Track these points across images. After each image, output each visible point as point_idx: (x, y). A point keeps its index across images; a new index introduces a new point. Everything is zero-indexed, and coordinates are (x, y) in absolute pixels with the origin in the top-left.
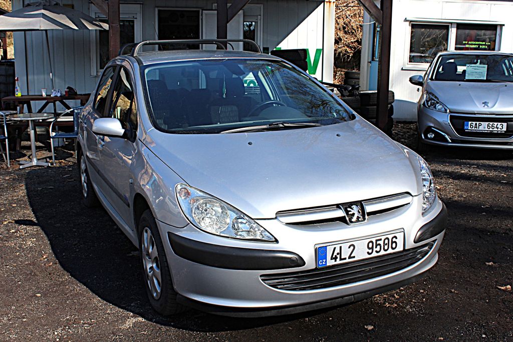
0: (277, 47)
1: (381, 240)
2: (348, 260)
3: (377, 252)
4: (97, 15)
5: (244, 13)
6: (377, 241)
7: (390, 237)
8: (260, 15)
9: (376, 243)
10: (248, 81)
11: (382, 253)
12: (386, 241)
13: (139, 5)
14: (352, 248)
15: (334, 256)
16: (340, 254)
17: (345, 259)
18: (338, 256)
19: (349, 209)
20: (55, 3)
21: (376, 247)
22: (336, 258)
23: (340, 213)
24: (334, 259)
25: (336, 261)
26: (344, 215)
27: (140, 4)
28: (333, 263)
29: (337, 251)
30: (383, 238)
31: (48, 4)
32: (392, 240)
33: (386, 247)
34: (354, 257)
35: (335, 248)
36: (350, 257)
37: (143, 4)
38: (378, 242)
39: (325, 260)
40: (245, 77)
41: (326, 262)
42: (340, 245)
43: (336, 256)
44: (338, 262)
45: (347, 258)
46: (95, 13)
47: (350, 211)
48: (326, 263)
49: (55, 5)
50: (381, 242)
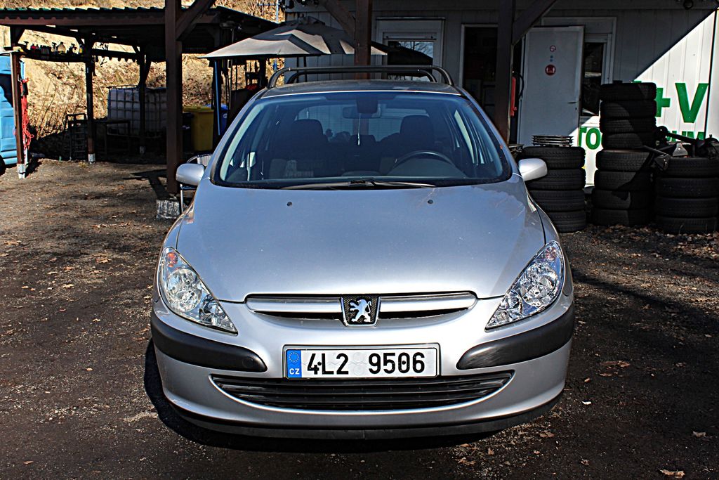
0: (636, 80)
1: (393, 354)
2: (335, 376)
3: (386, 371)
4: (386, 35)
5: (584, 30)
6: (385, 355)
7: (411, 353)
8: (611, 33)
9: (385, 358)
10: (588, 129)
11: (397, 374)
12: (404, 358)
13: (440, 22)
14: (343, 359)
15: (313, 366)
16: (323, 364)
17: (332, 373)
18: (320, 367)
19: (352, 304)
20: (315, 21)
21: (385, 364)
22: (316, 370)
23: (336, 308)
24: (312, 369)
25: (316, 373)
26: (341, 311)
27: (442, 20)
28: (311, 375)
29: (318, 359)
30: (398, 353)
31: (306, 22)
32: (414, 359)
33: (404, 367)
34: (347, 373)
35: (313, 355)
36: (339, 372)
37: (445, 20)
38: (389, 358)
39: (298, 370)
40: (583, 123)
41: (300, 371)
42: (323, 352)
43: (316, 366)
44: (320, 375)
45: (335, 373)
46: (384, 33)
47: (353, 307)
48: (301, 374)
49: (315, 23)
50: (395, 359)
